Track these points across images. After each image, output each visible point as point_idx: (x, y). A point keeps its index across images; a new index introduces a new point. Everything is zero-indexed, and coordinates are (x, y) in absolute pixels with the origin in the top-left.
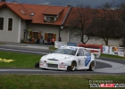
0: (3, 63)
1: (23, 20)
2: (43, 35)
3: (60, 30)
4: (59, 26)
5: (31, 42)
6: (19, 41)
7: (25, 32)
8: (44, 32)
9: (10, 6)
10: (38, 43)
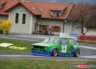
0: (18, 50)
1: (34, 16)
2: (50, 27)
3: (64, 23)
4: (63, 20)
5: (40, 33)
6: (31, 32)
7: (36, 25)
8: (51, 25)
9: (24, 4)
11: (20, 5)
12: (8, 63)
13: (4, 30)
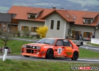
1: (67, 22)
2: (82, 33)
3: (95, 29)
8: (83, 31)
9: (59, 12)
10: (78, 39)
11: (55, 13)
12: (46, 65)
13: (41, 35)
